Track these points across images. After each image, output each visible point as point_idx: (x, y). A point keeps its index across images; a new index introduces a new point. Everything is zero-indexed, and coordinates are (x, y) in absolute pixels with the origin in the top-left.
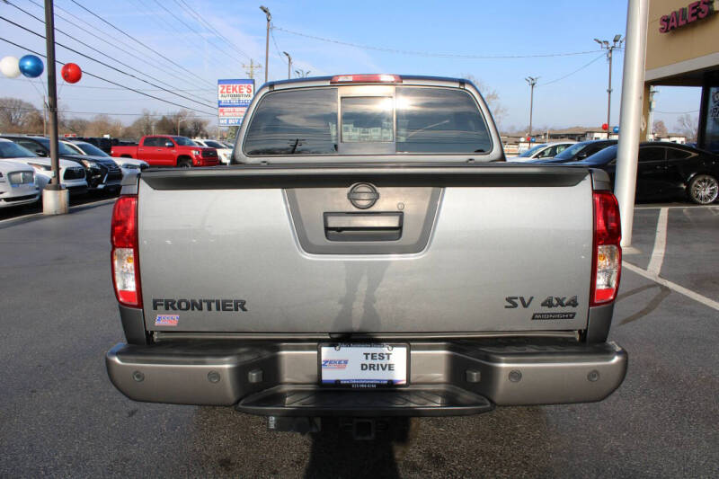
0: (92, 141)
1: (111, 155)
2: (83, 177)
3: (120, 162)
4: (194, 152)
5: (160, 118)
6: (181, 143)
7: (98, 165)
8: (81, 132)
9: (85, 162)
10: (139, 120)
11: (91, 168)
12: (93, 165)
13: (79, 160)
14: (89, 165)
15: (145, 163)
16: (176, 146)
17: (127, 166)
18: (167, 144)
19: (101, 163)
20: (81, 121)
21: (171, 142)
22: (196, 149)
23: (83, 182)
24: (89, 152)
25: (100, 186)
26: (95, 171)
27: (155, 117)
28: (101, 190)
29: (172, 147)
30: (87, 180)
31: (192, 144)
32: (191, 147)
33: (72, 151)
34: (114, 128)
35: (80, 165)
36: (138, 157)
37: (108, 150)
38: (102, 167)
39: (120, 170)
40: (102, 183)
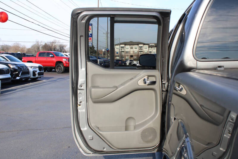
0: (12, 54)
1: (22, 61)
2: (9, 73)
3: (28, 65)
4: (64, 60)
5: (43, 44)
6: (57, 55)
7: (17, 66)
8: (7, 51)
9: (9, 65)
10: (34, 45)
11: (12, 68)
12: (14, 66)
13: (6, 64)
14: (12, 67)
15: (41, 65)
16: (55, 56)
17: (31, 67)
18: (50, 56)
19: (19, 66)
20: (7, 46)
21: (52, 54)
22: (65, 58)
23: (8, 76)
24: (12, 60)
25: (18, 78)
26: (15, 70)
27: (42, 43)
28: (18, 80)
29: (53, 57)
30: (10, 75)
31: (62, 55)
32: (62, 57)
33: (3, 59)
34: (23, 48)
35: (7, 67)
36: (36, 62)
37: (21, 59)
38: (18, 67)
39: (28, 69)
40: (19, 76)
